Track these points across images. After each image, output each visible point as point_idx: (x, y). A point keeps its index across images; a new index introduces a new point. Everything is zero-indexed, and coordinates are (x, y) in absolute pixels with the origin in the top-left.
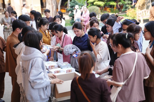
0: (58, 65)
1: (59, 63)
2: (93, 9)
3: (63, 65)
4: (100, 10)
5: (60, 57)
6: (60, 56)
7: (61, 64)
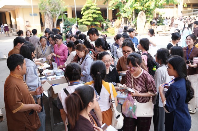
0: (54, 72)
1: (55, 70)
2: (82, 27)
3: (57, 72)
4: (88, 28)
5: (55, 66)
6: (55, 64)
7: (56, 71)
